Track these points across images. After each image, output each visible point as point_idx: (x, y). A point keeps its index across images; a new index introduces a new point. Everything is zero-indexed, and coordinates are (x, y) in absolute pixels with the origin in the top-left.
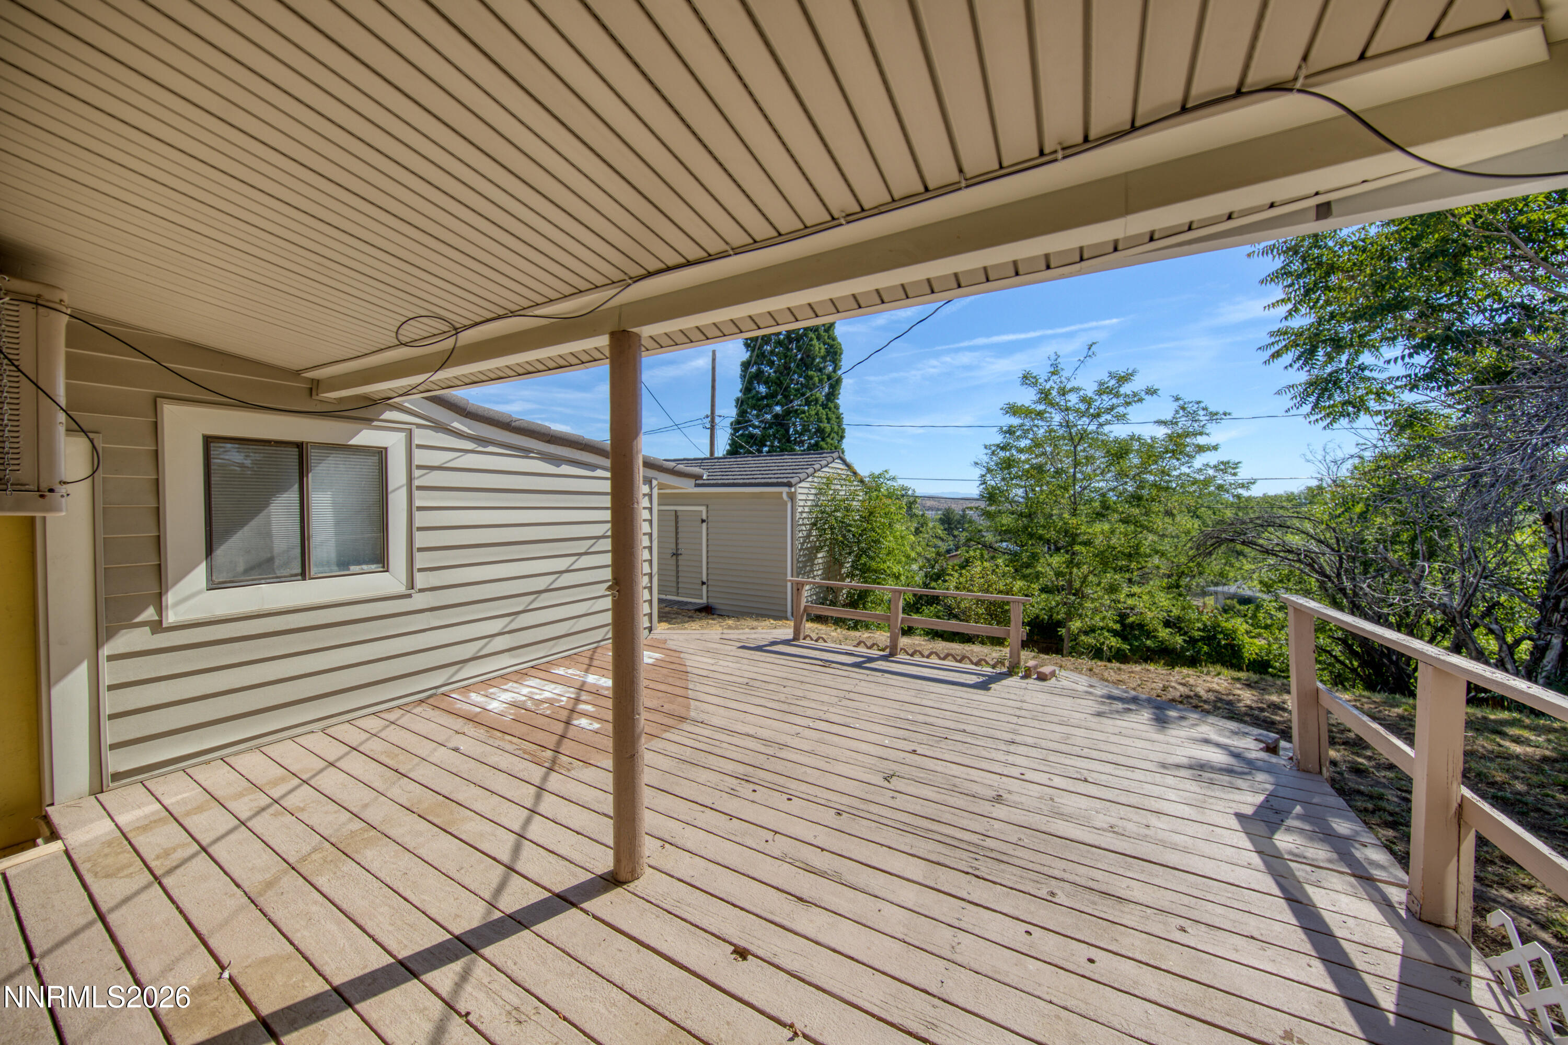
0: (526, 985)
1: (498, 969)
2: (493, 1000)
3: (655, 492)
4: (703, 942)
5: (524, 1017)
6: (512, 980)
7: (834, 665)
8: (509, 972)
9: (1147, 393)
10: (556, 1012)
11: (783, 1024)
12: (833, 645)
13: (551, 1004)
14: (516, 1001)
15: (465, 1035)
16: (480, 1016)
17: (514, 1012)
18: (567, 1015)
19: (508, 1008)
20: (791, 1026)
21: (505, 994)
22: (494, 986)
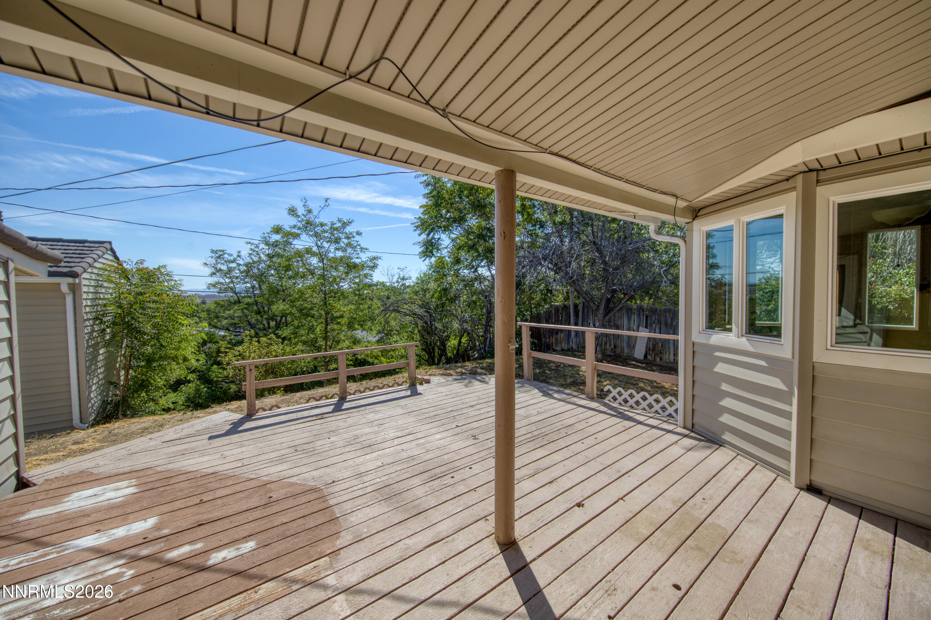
0: (590, 588)
1: (575, 605)
2: (600, 604)
3: (13, 279)
4: (570, 515)
5: (612, 588)
6: (585, 596)
7: (325, 416)
8: (579, 597)
9: (357, 234)
10: (610, 572)
11: (617, 501)
12: (294, 407)
13: (604, 575)
14: (601, 592)
15: (624, 615)
16: (612, 609)
17: (609, 593)
18: (611, 568)
19: (606, 595)
20: (619, 499)
21: (595, 598)
22: (590, 604)
